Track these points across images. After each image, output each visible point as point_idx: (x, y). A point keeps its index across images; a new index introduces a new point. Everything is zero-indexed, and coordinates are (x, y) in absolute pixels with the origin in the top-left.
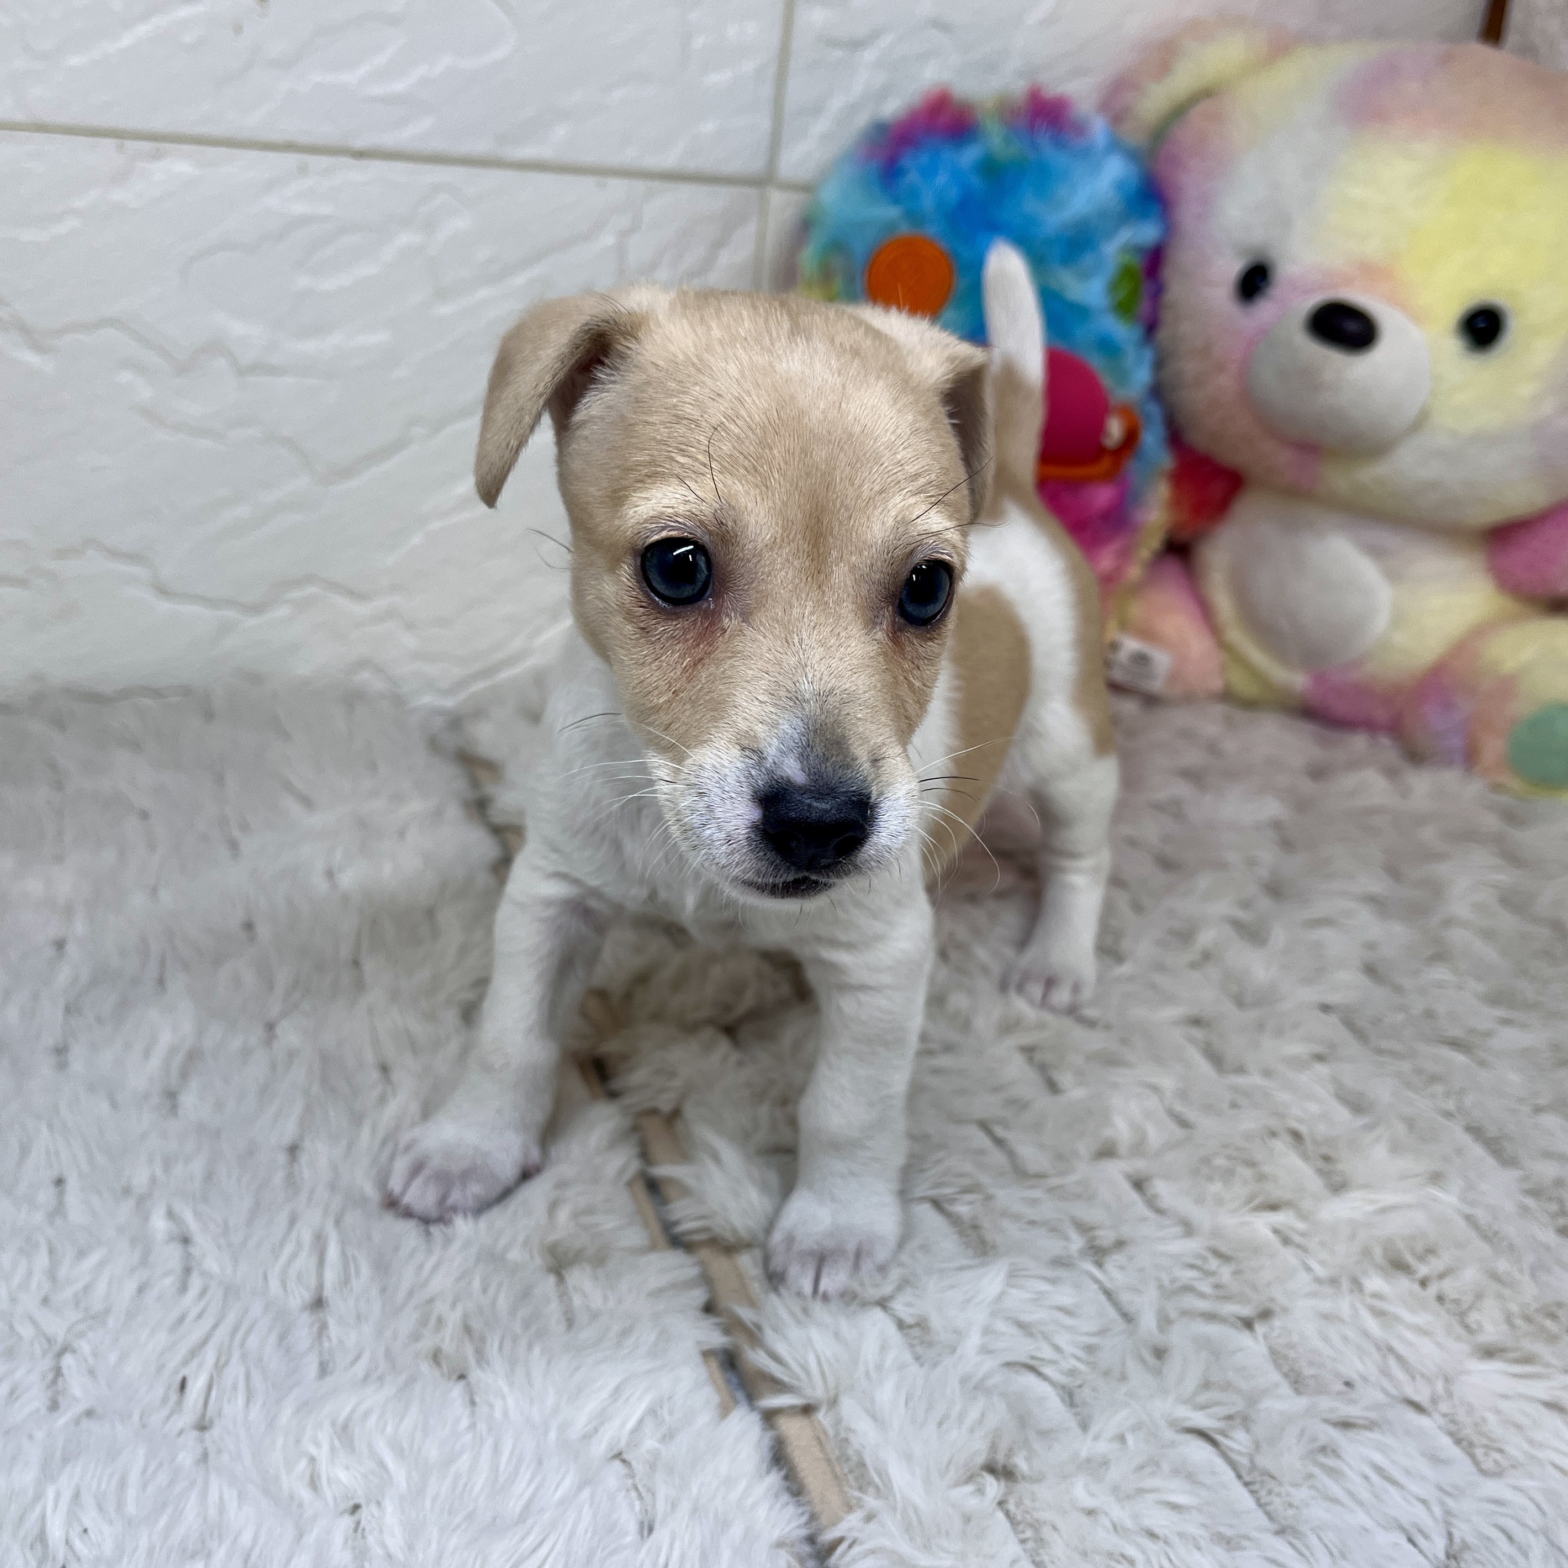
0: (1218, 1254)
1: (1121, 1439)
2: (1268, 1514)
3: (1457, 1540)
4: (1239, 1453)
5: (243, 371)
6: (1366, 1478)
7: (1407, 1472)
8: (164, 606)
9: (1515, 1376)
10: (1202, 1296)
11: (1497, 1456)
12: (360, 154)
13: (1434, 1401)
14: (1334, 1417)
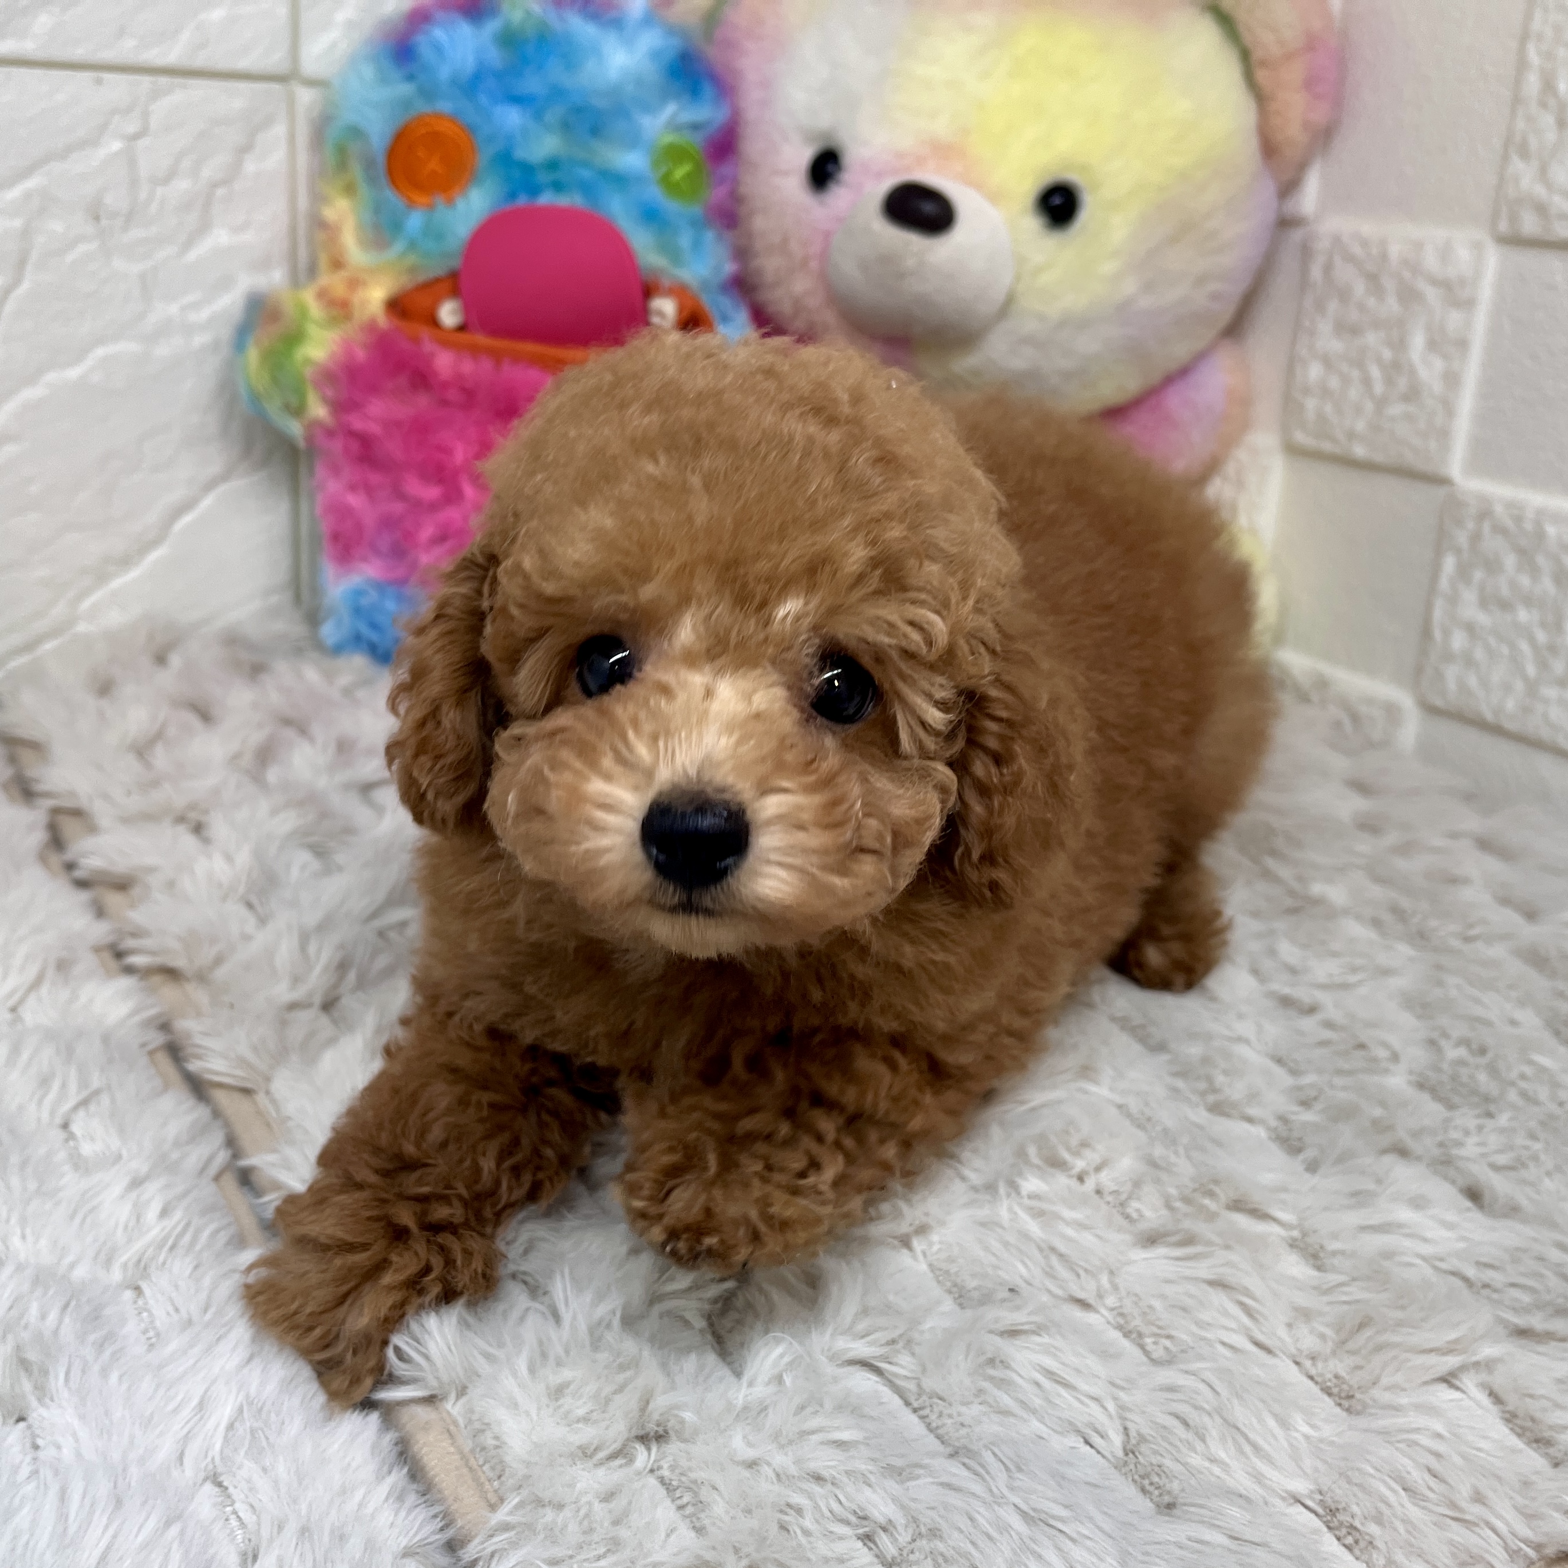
2: (938, 1437)
3: (1133, 1433)
4: (906, 1378)
6: (1037, 1384)
7: (1078, 1371)
9: (1178, 1259)
11: (1167, 1343)
13: (1100, 1296)
14: (1000, 1326)
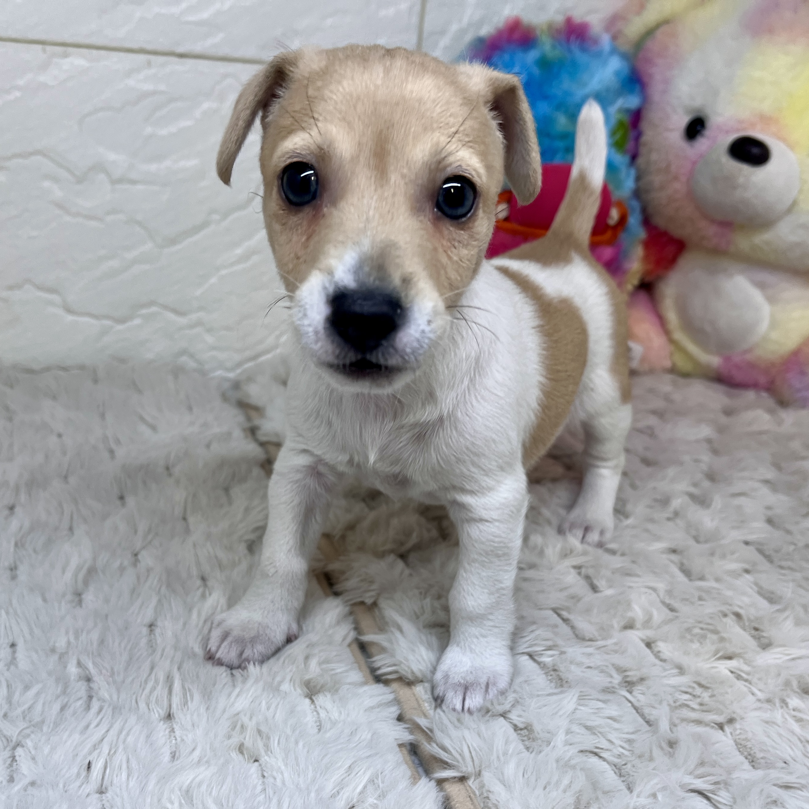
0: (700, 685)
1: (654, 796)
4: (724, 804)
5: (114, 182)
8: (70, 318)
10: (693, 709)
12: (182, 56)
14: (780, 782)
